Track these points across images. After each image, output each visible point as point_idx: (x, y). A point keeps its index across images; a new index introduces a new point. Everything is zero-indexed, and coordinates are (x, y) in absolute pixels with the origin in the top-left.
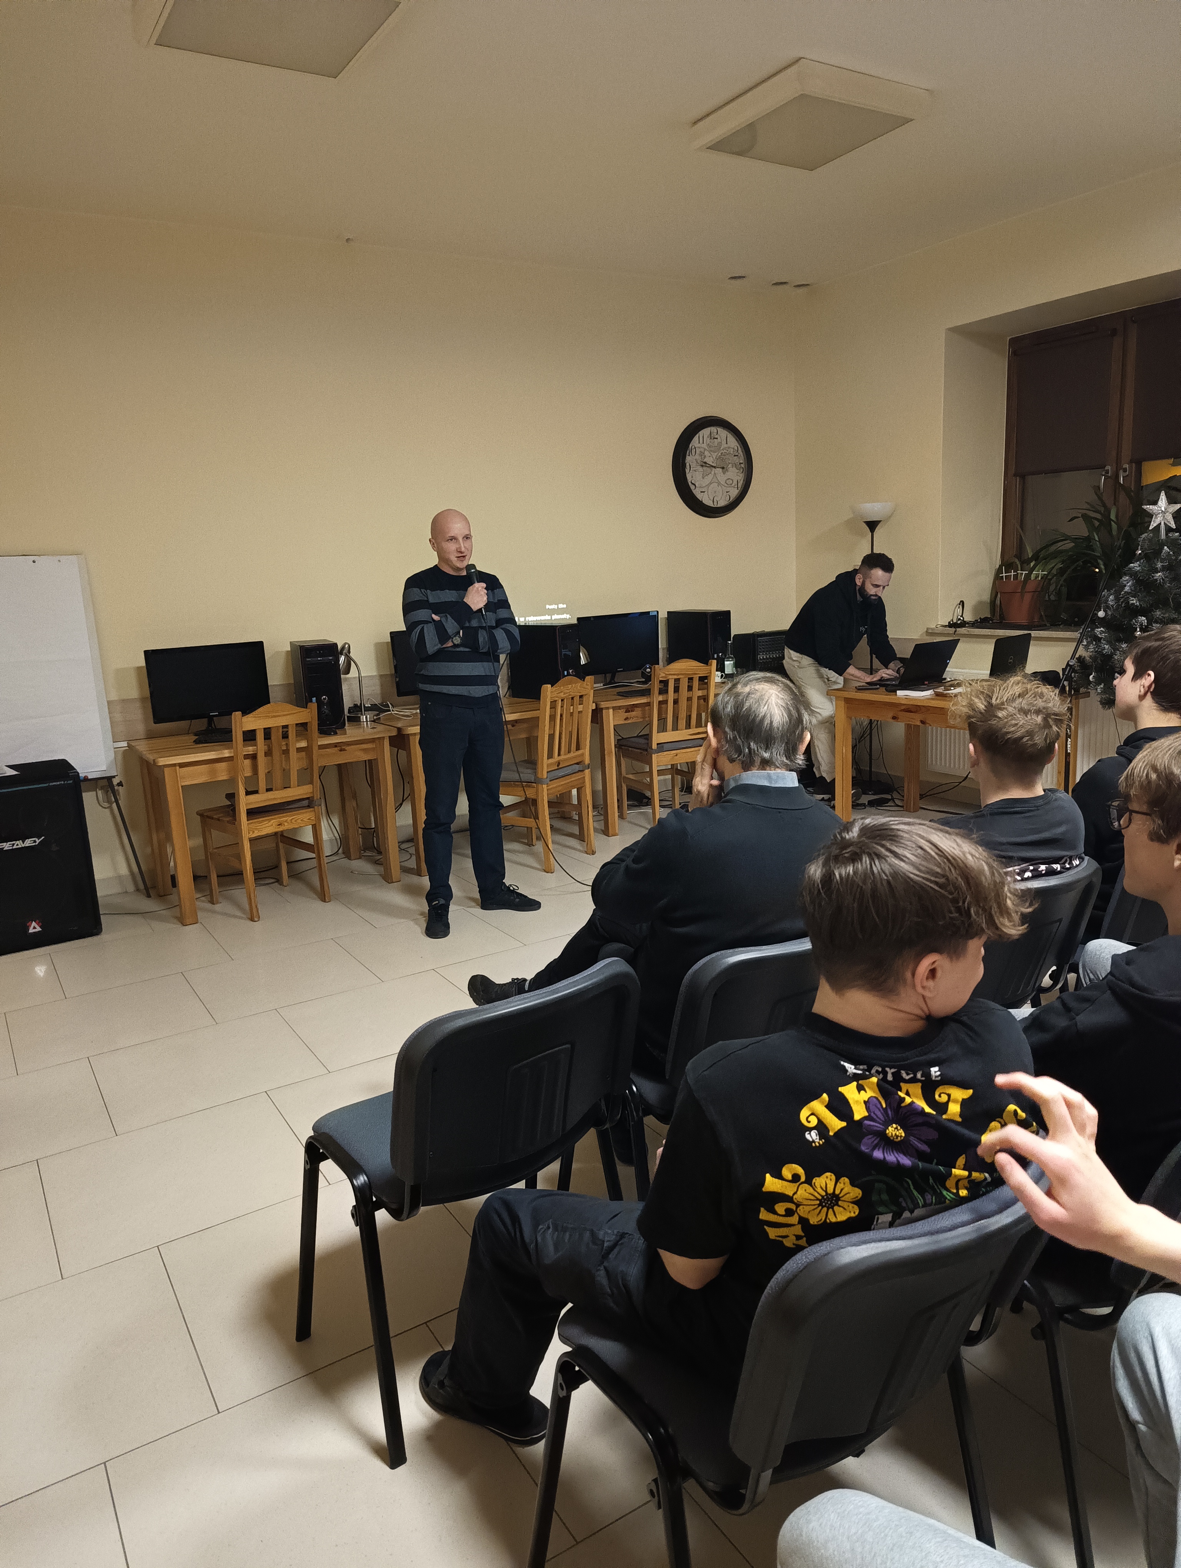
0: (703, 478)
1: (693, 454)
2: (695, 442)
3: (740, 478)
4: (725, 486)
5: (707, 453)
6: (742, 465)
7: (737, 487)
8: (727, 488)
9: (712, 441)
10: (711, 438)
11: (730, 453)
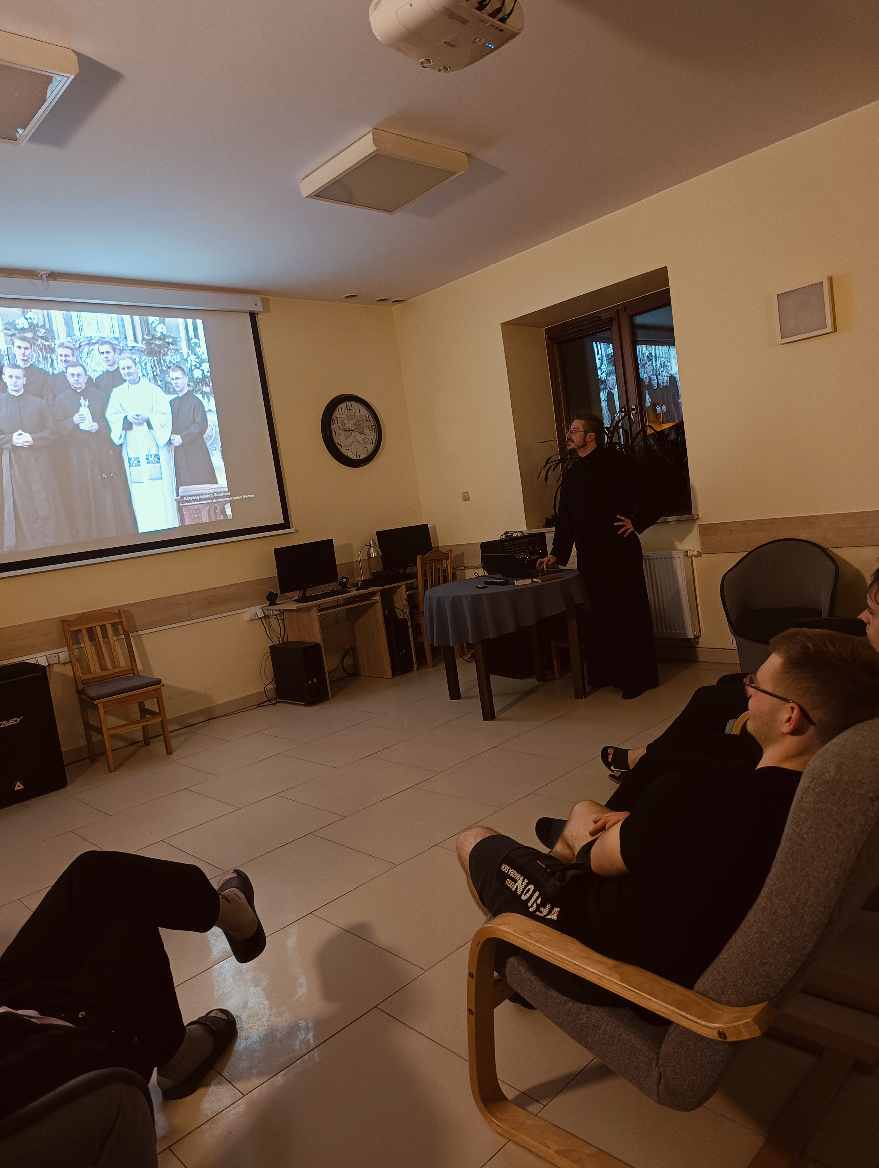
1: (336, 423)
2: (336, 414)
4: (363, 444)
5: (345, 421)
6: (374, 427)
7: (373, 444)
8: (365, 444)
9: (348, 412)
10: (347, 410)
11: (363, 419)
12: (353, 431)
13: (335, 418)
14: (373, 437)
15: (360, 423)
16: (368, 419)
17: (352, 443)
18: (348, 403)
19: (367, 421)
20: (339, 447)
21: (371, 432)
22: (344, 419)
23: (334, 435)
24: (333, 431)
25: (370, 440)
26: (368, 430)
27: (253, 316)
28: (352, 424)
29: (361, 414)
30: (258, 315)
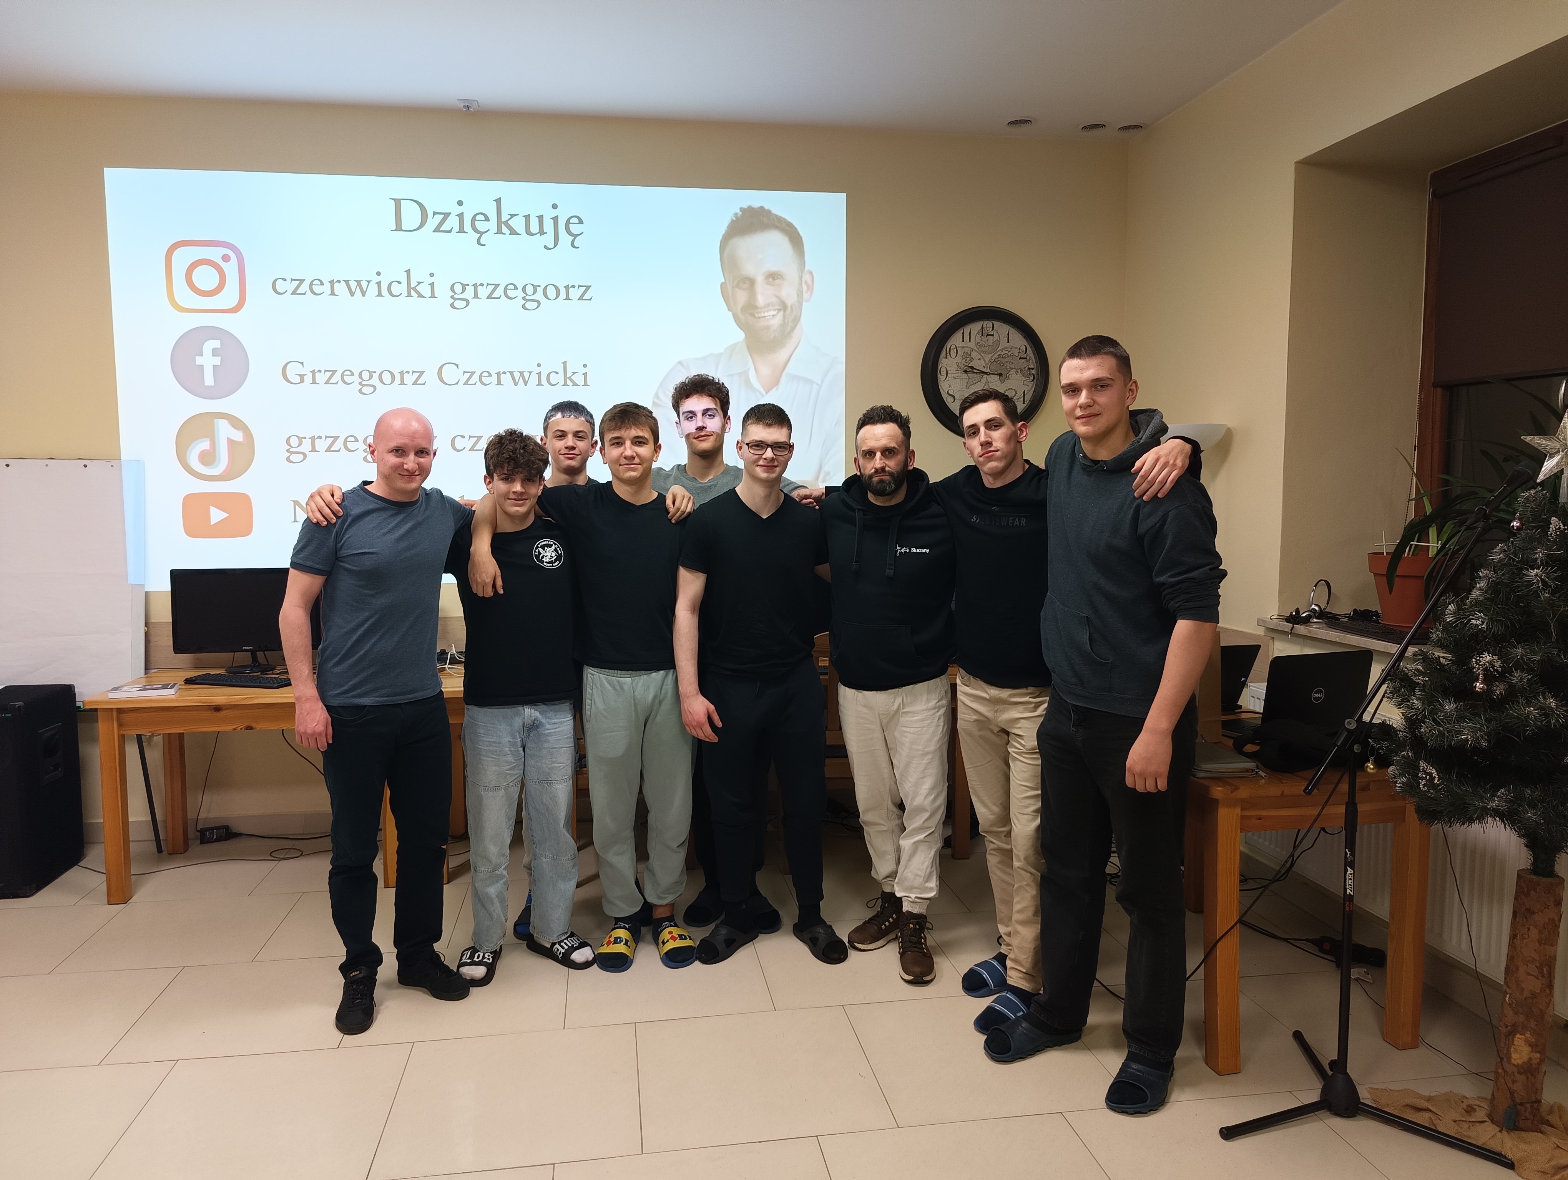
1: (953, 358)
2: (956, 340)
3: (1029, 388)
5: (974, 355)
7: (1024, 401)
9: (984, 338)
10: (982, 335)
11: (1013, 355)
12: (986, 373)
13: (953, 347)
14: (1026, 388)
15: (1004, 361)
16: (1025, 356)
18: (988, 324)
19: (1020, 358)
20: (947, 399)
21: (1025, 379)
22: (972, 350)
23: (941, 378)
24: (943, 369)
25: (1020, 394)
26: (1020, 375)
28: (987, 360)
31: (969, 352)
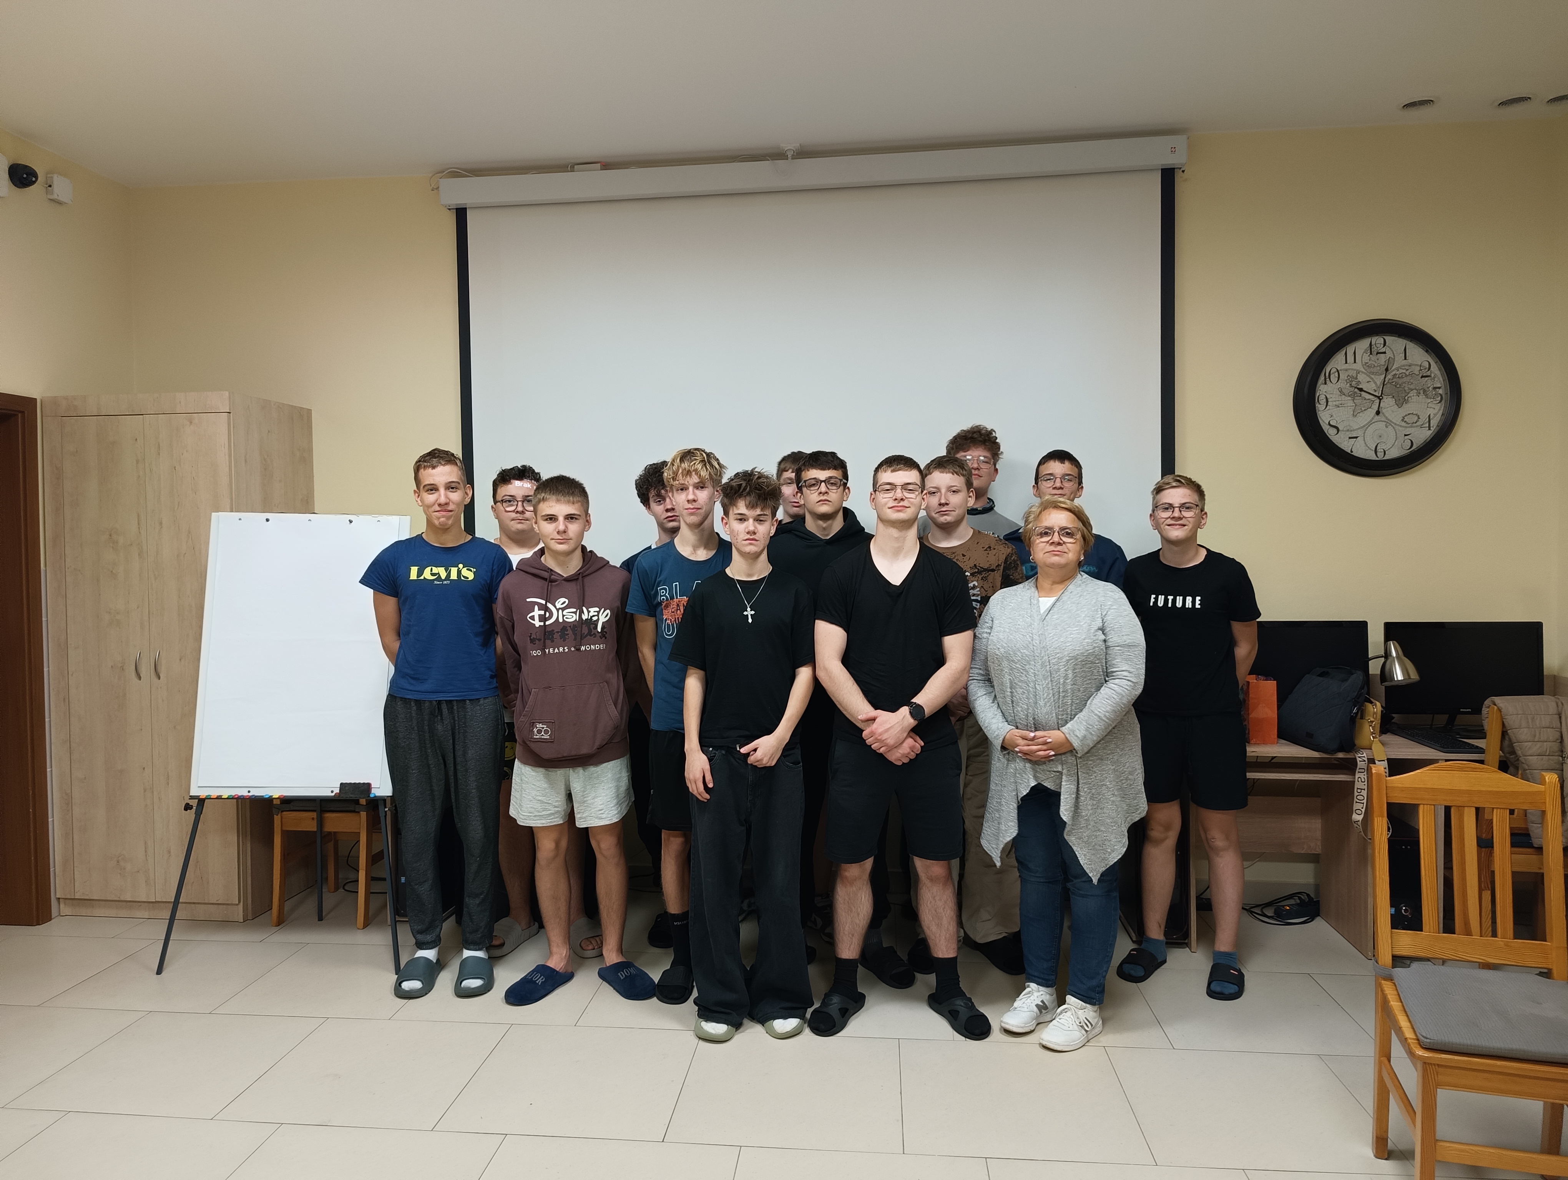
0: (1354, 416)
1: (1334, 383)
2: (1337, 362)
3: (1436, 411)
4: (1401, 426)
5: (1361, 377)
6: (1440, 391)
7: (1430, 428)
8: (1406, 427)
9: (1374, 357)
10: (1371, 354)
11: (1412, 374)
12: (1378, 398)
13: (1334, 370)
14: (1431, 412)
15: (1400, 381)
16: (1428, 373)
17: (1370, 423)
18: (1378, 340)
19: (1422, 377)
20: (1331, 433)
21: (1429, 401)
22: (1358, 372)
23: (1320, 407)
24: (1322, 397)
25: (1424, 418)
26: (1422, 396)
27: (1168, 177)
28: (1378, 383)
29: (1409, 361)
30: (1183, 171)
31: (1354, 375)
